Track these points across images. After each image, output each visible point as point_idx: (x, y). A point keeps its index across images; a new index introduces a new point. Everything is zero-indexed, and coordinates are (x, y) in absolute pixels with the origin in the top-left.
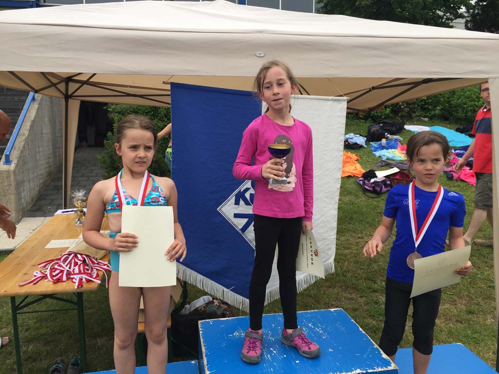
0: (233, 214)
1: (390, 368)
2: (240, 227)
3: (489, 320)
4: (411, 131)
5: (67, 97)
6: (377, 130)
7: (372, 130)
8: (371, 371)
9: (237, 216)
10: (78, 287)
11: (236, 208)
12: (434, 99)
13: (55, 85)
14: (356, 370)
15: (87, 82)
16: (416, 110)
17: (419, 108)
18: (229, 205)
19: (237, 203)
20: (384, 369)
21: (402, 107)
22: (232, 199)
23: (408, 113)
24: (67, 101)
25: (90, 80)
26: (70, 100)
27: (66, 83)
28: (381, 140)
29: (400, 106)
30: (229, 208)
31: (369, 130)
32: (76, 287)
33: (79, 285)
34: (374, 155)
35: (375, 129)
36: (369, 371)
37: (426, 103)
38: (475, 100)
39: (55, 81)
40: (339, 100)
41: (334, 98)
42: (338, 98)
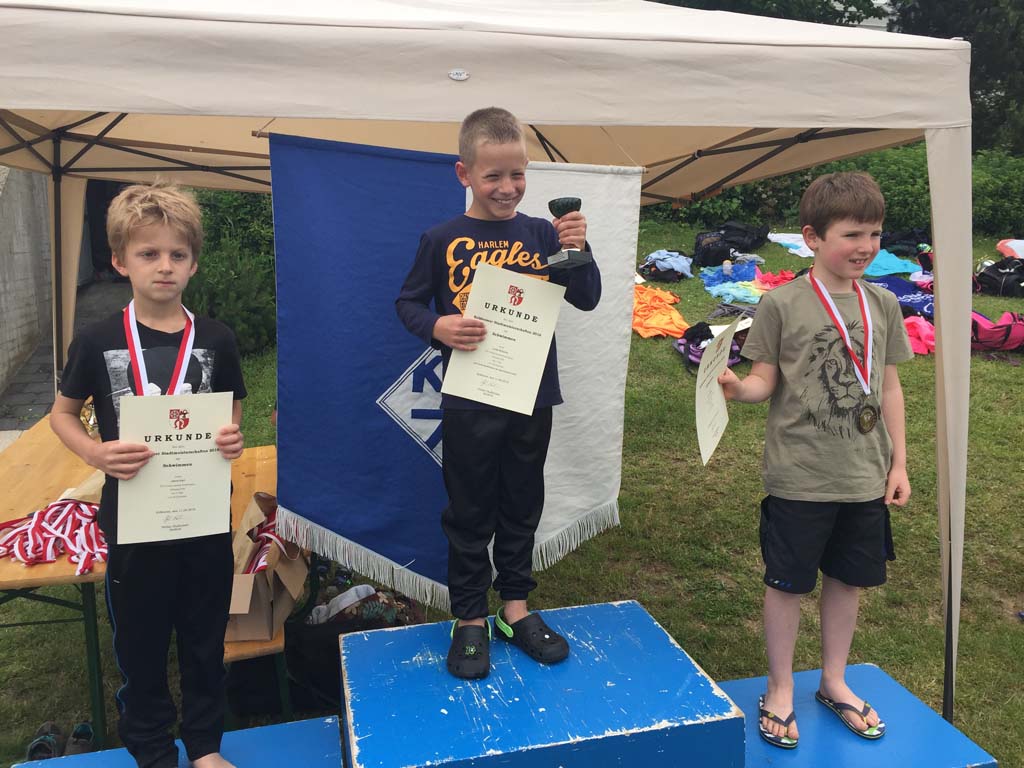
0: (410, 411)
1: (728, 716)
2: (426, 438)
3: (931, 618)
4: (780, 245)
5: (58, 172)
6: (714, 243)
7: (704, 243)
8: (691, 722)
9: (417, 414)
10: (82, 572)
11: (416, 399)
13: (28, 145)
14: (660, 721)
15: (99, 140)
16: (790, 202)
18: (403, 392)
19: (418, 387)
20: (717, 718)
21: (764, 196)
22: (408, 380)
23: (776, 207)
24: (57, 181)
25: (107, 135)
26: (63, 177)
27: (54, 142)
28: (721, 263)
29: (760, 194)
30: (402, 398)
31: (698, 244)
32: (78, 573)
33: (84, 568)
34: (708, 292)
35: (708, 240)
36: (686, 723)
39: (28, 136)
40: (625, 173)
41: (616, 168)
42: (623, 168)
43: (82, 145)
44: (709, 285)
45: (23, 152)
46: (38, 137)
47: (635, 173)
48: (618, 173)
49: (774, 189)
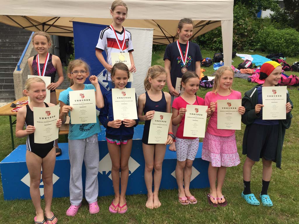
0: (102, 80)
2: (106, 86)
4: (240, 57)
9: (104, 81)
11: (104, 78)
12: (257, 39)
15: (53, 25)
16: (246, 45)
17: (248, 44)
18: (101, 76)
19: (104, 75)
21: (238, 43)
22: (102, 74)
23: (242, 47)
27: (43, 26)
28: (220, 62)
29: (237, 43)
30: (100, 78)
34: (214, 69)
37: (252, 42)
38: (279, 40)
39: (35, 24)
40: (149, 30)
41: (147, 29)
42: (149, 29)
43: (49, 27)
44: (215, 67)
45: (34, 27)
46: (38, 24)
47: (152, 30)
48: (148, 30)
49: (241, 42)
